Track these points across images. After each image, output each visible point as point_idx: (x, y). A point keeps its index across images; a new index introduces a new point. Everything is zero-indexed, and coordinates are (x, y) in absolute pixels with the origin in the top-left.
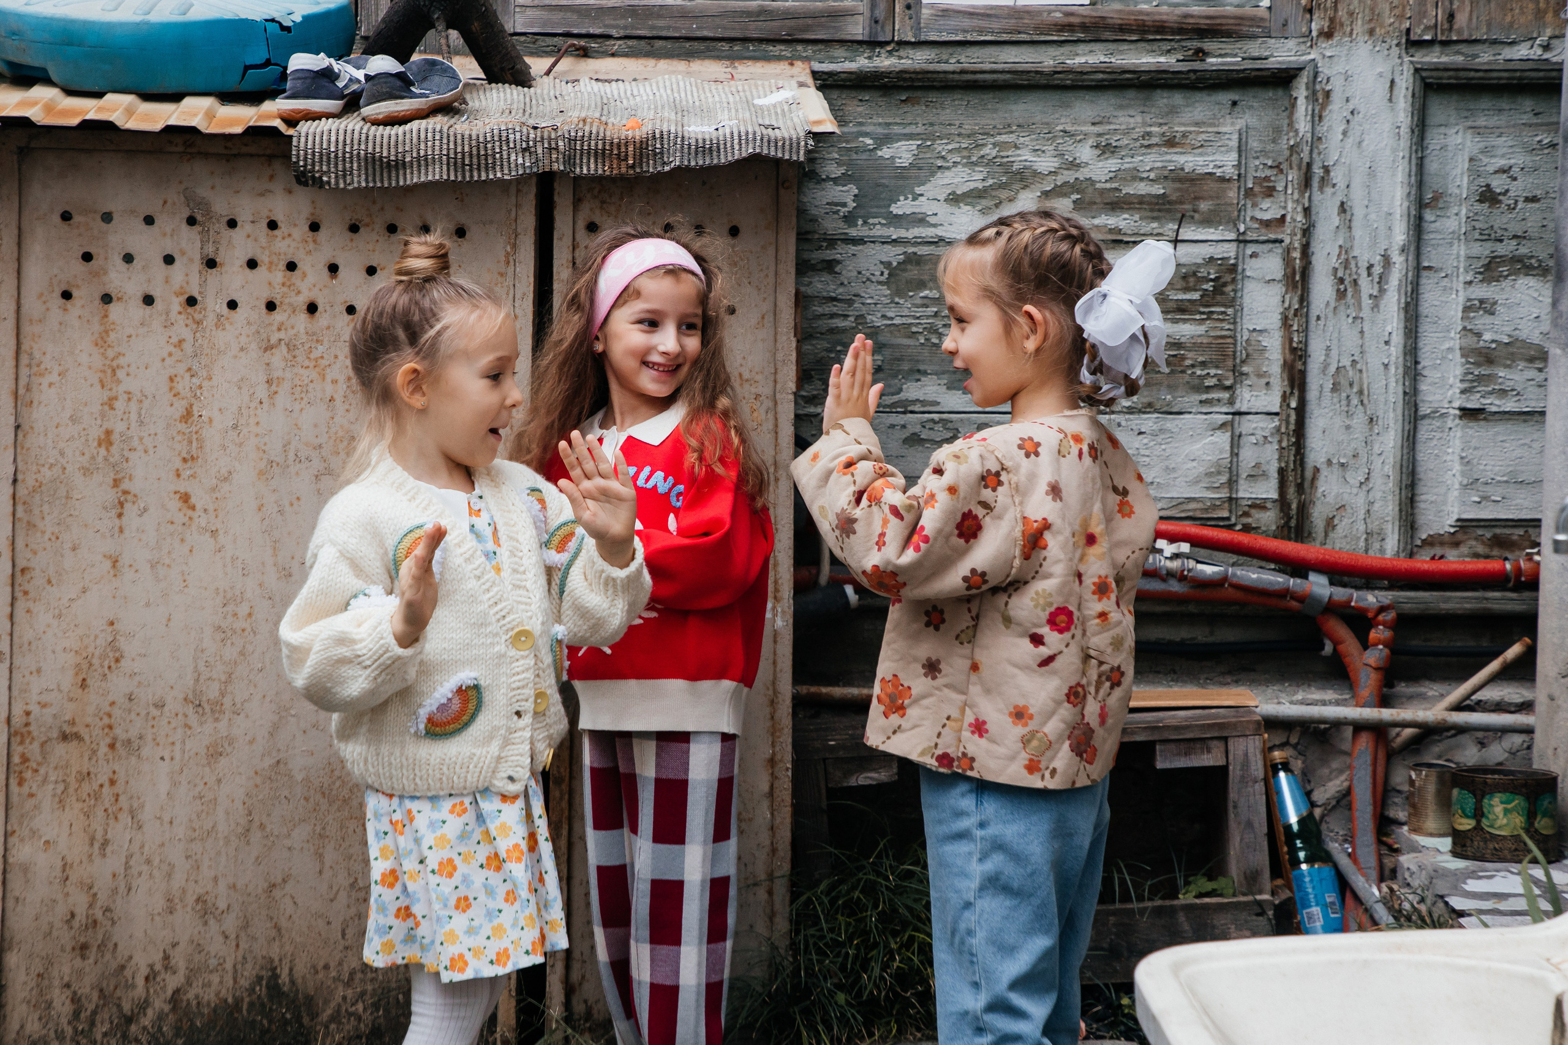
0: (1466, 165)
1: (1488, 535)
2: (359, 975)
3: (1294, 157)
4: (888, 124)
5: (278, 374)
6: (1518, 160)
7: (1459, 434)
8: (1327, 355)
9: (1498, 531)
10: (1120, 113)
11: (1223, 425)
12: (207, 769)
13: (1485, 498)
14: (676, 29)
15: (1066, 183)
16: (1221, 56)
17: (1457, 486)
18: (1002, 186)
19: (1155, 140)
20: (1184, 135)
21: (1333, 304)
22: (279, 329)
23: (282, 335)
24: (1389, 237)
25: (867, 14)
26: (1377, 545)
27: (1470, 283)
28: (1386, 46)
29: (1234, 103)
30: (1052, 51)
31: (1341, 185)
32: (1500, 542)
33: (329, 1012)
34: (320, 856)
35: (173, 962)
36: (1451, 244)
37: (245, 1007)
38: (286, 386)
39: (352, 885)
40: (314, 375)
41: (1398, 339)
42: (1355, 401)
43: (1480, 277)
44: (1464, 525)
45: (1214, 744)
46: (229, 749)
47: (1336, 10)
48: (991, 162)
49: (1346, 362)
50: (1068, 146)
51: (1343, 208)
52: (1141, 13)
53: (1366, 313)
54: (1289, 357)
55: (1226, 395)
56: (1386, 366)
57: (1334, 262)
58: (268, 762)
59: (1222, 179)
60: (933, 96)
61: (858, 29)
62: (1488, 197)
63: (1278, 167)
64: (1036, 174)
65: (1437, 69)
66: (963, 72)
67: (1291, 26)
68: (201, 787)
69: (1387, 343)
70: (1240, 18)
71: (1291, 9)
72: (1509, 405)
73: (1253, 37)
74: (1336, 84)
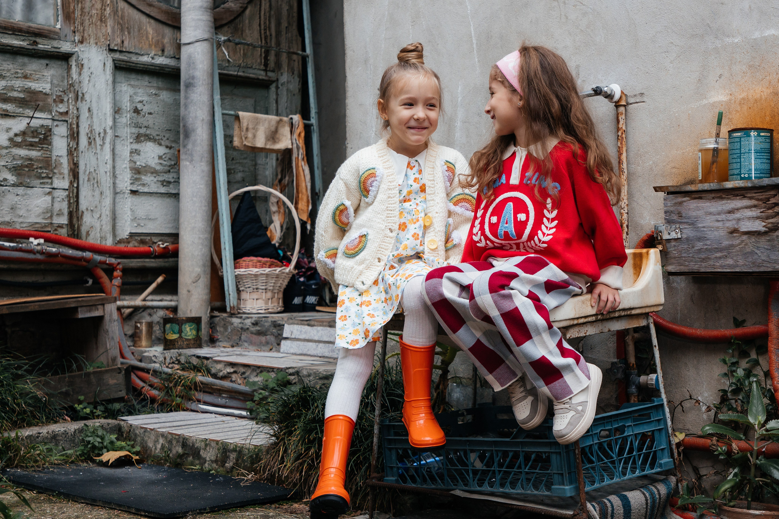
0: (129, 99)
1: (139, 239)
3: (72, 88)
6: (145, 98)
7: (130, 200)
8: (86, 167)
9: (142, 238)
10: (4, 63)
11: (49, 193)
13: (139, 225)
16: (43, 45)
17: (129, 220)
19: (19, 75)
20: (31, 75)
21: (87, 147)
24: (105, 122)
26: (104, 241)
27: (132, 143)
28: (102, 50)
29: (47, 65)
31: (88, 101)
32: (142, 242)
36: (124, 128)
41: (110, 162)
42: (96, 185)
43: (135, 141)
44: (132, 235)
45: (99, 307)
47: (84, 33)
49: (92, 170)
51: (89, 110)
53: (98, 151)
54: (72, 166)
55: (50, 181)
56: (106, 172)
57: (87, 130)
59: (45, 94)
62: (137, 111)
63: (64, 91)
65: (120, 61)
67: (68, 37)
69: (106, 163)
70: (50, 31)
71: (68, 30)
72: (146, 190)
73: (54, 39)
74: (85, 62)
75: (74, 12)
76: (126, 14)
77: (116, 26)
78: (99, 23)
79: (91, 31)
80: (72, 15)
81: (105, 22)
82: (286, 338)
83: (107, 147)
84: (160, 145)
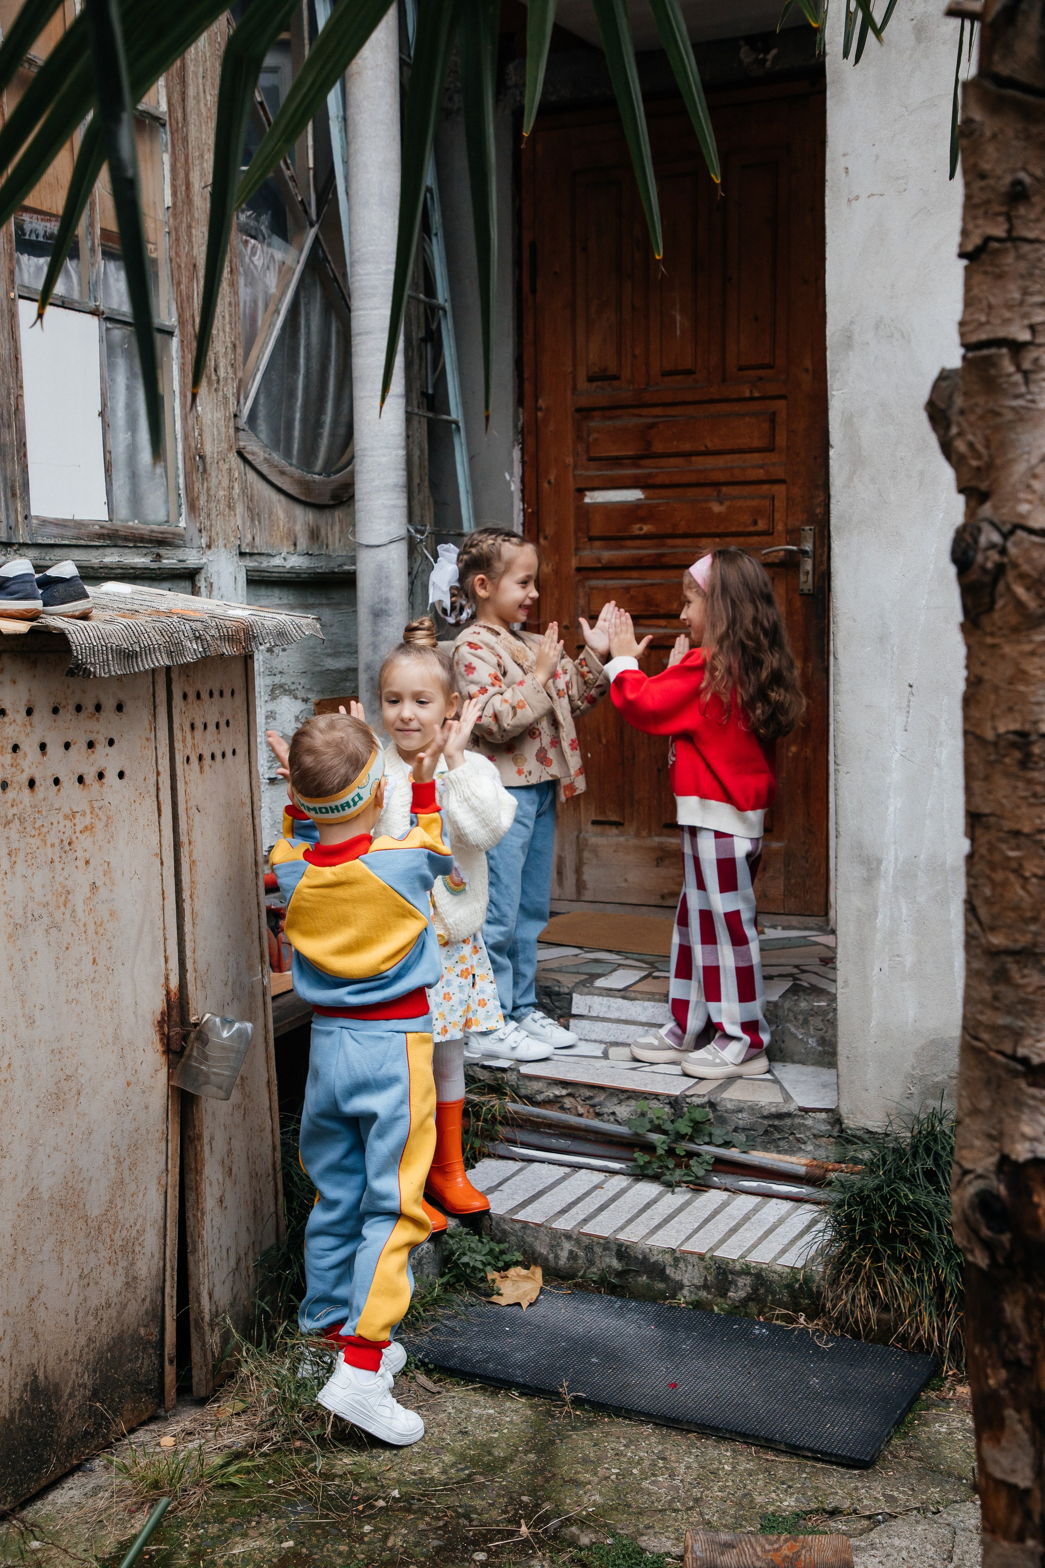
5: (15, 845)
16: (168, 559)
22: (12, 806)
23: (15, 810)
25: (4, 523)
28: (232, 555)
30: (95, 554)
33: (68, 1391)
34: (60, 1259)
37: (17, 1416)
38: (21, 855)
40: (39, 842)
47: (211, 531)
52: (132, 528)
65: (254, 570)
67: (194, 541)
70: (174, 535)
71: (193, 529)
73: (179, 547)
74: (215, 578)
75: (199, 498)
76: (255, 492)
77: (246, 513)
78: (227, 511)
79: (219, 525)
80: (197, 504)
81: (234, 509)
82: (575, 1016)
84: (296, 698)
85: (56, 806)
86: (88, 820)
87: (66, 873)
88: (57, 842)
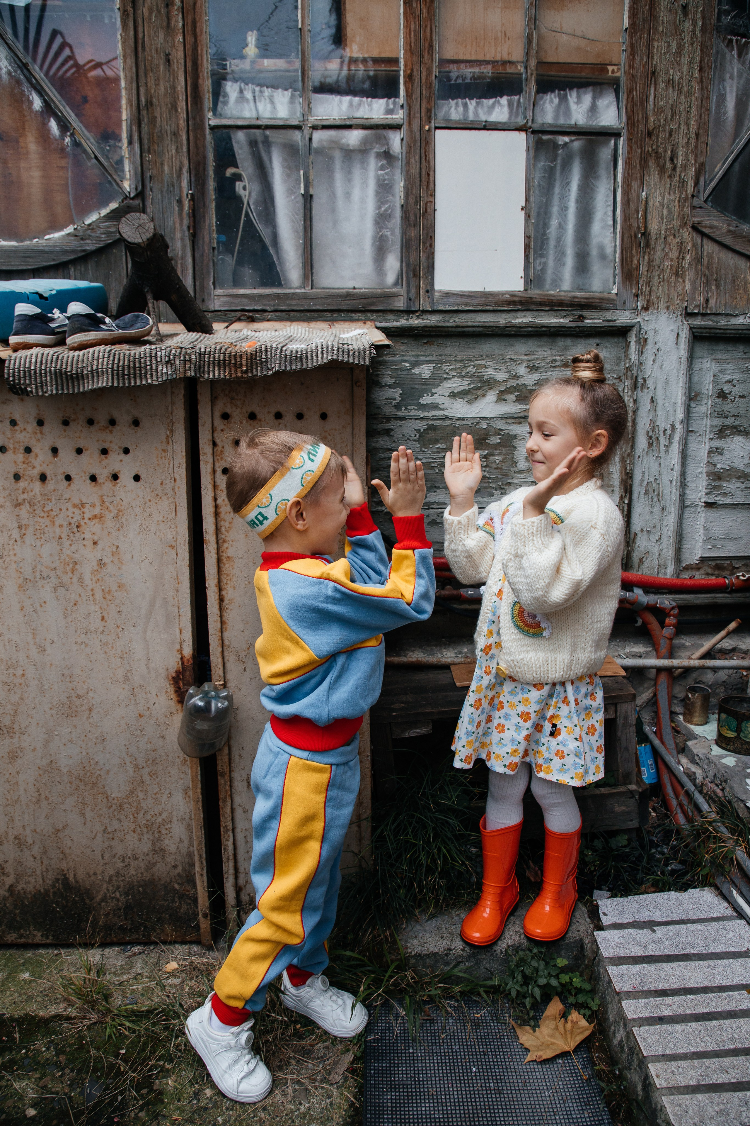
0: (712, 379)
1: (714, 564)
2: (115, 878)
3: (629, 374)
4: (418, 356)
5: (25, 522)
6: (737, 376)
7: (703, 515)
8: (643, 476)
9: (718, 562)
10: (539, 349)
12: (10, 765)
13: (714, 546)
14: (302, 305)
15: (512, 387)
16: (592, 319)
17: (701, 541)
18: (478, 388)
19: (558, 364)
21: (646, 450)
22: (23, 493)
23: (25, 496)
24: (674, 415)
25: (405, 295)
26: (663, 571)
27: (712, 439)
28: (675, 315)
29: (598, 345)
30: (504, 316)
31: (652, 388)
32: (719, 567)
33: (100, 897)
35: (7, 871)
36: (703, 419)
37: (51, 894)
38: (30, 530)
39: (104, 831)
40: (47, 522)
41: (677, 468)
42: (656, 499)
43: (717, 436)
44: (703, 560)
46: (21, 754)
47: (650, 296)
48: (472, 376)
49: (652, 479)
50: (513, 366)
51: (652, 400)
52: (550, 295)
53: (662, 454)
54: (624, 477)
56: (671, 481)
57: (647, 428)
58: (45, 762)
60: (441, 340)
61: (400, 304)
62: (722, 395)
63: (619, 378)
64: (496, 381)
65: (701, 328)
66: (457, 327)
67: (627, 304)
68: (7, 776)
69: (672, 470)
70: (602, 299)
71: (628, 295)
72: (728, 501)
73: (608, 309)
74: (650, 335)
75: (637, 268)
76: (716, 260)
77: (699, 281)
78: (673, 277)
79: (660, 291)
80: (635, 273)
81: (683, 276)
83: (675, 448)
85: (66, 496)
86: (97, 510)
87: (74, 548)
88: (65, 524)
